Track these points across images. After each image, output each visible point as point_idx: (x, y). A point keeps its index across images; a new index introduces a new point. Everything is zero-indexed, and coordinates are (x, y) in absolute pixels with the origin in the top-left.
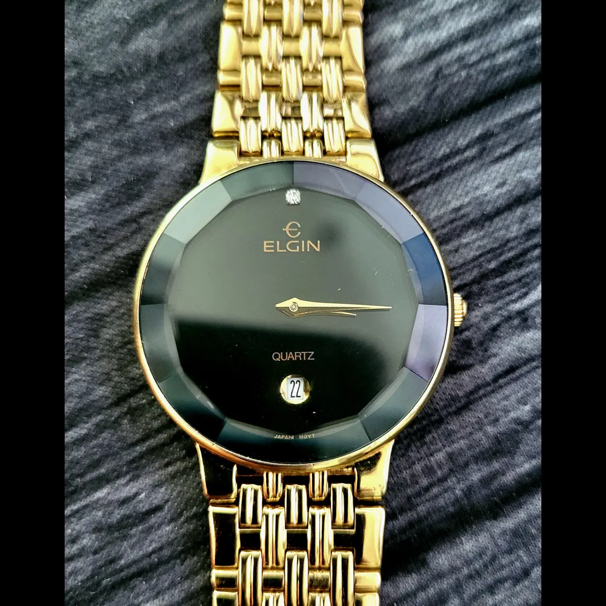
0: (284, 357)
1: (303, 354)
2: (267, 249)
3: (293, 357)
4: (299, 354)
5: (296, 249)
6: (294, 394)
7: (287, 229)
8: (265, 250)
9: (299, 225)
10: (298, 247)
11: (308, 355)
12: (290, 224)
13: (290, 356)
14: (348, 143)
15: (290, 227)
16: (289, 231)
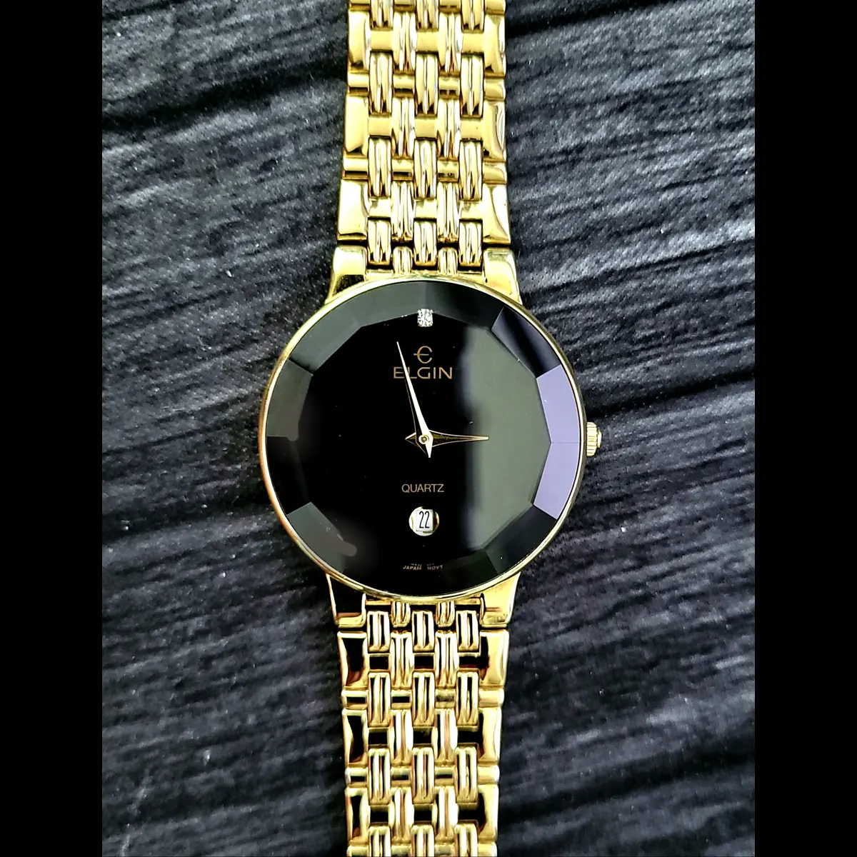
0: (414, 489)
1: (432, 487)
2: (397, 375)
3: (422, 489)
4: (428, 487)
5: (427, 376)
6: (423, 525)
7: (418, 354)
8: (395, 377)
9: (431, 351)
10: (429, 374)
11: (437, 487)
12: (421, 348)
13: (420, 488)
14: (486, 253)
15: (421, 352)
16: (421, 357)
